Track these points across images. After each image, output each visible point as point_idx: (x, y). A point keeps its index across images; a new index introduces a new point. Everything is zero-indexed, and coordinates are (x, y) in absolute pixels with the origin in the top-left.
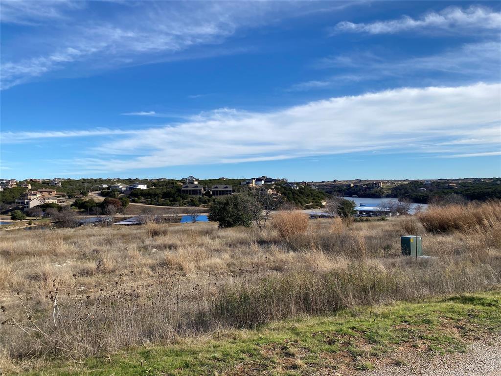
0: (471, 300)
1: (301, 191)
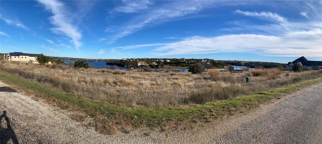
0: (262, 93)
1: (218, 63)
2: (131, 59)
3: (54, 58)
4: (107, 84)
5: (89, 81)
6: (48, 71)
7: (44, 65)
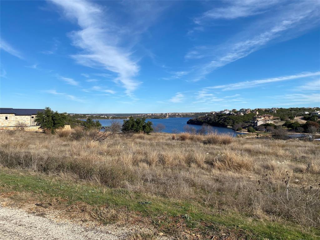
2: (242, 110)
3: (77, 116)
4: (193, 165)
5: (157, 159)
6: (65, 145)
7: (53, 133)
